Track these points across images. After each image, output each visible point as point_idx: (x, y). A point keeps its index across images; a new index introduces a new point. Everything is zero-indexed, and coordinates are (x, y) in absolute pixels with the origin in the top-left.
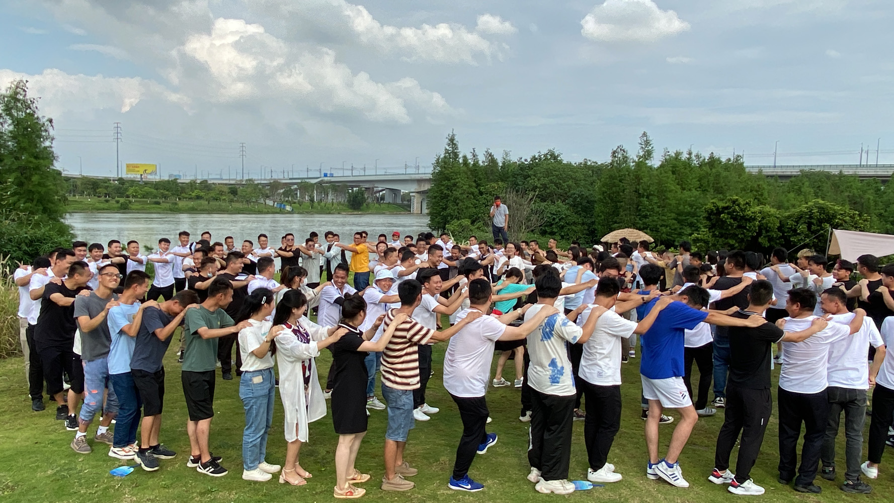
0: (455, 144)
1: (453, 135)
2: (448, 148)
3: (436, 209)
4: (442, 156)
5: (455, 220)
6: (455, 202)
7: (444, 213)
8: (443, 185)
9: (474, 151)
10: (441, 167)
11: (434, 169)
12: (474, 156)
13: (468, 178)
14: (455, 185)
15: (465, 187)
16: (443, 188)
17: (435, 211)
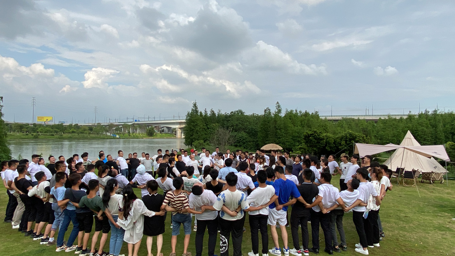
0: (196, 107)
1: (196, 103)
2: (193, 108)
3: (188, 136)
4: (190, 112)
5: (197, 141)
6: (197, 132)
7: (192, 137)
8: (191, 125)
9: (206, 109)
10: (190, 117)
11: (187, 118)
12: (205, 112)
13: (202, 122)
14: (196, 125)
15: (201, 126)
16: (191, 126)
17: (187, 137)
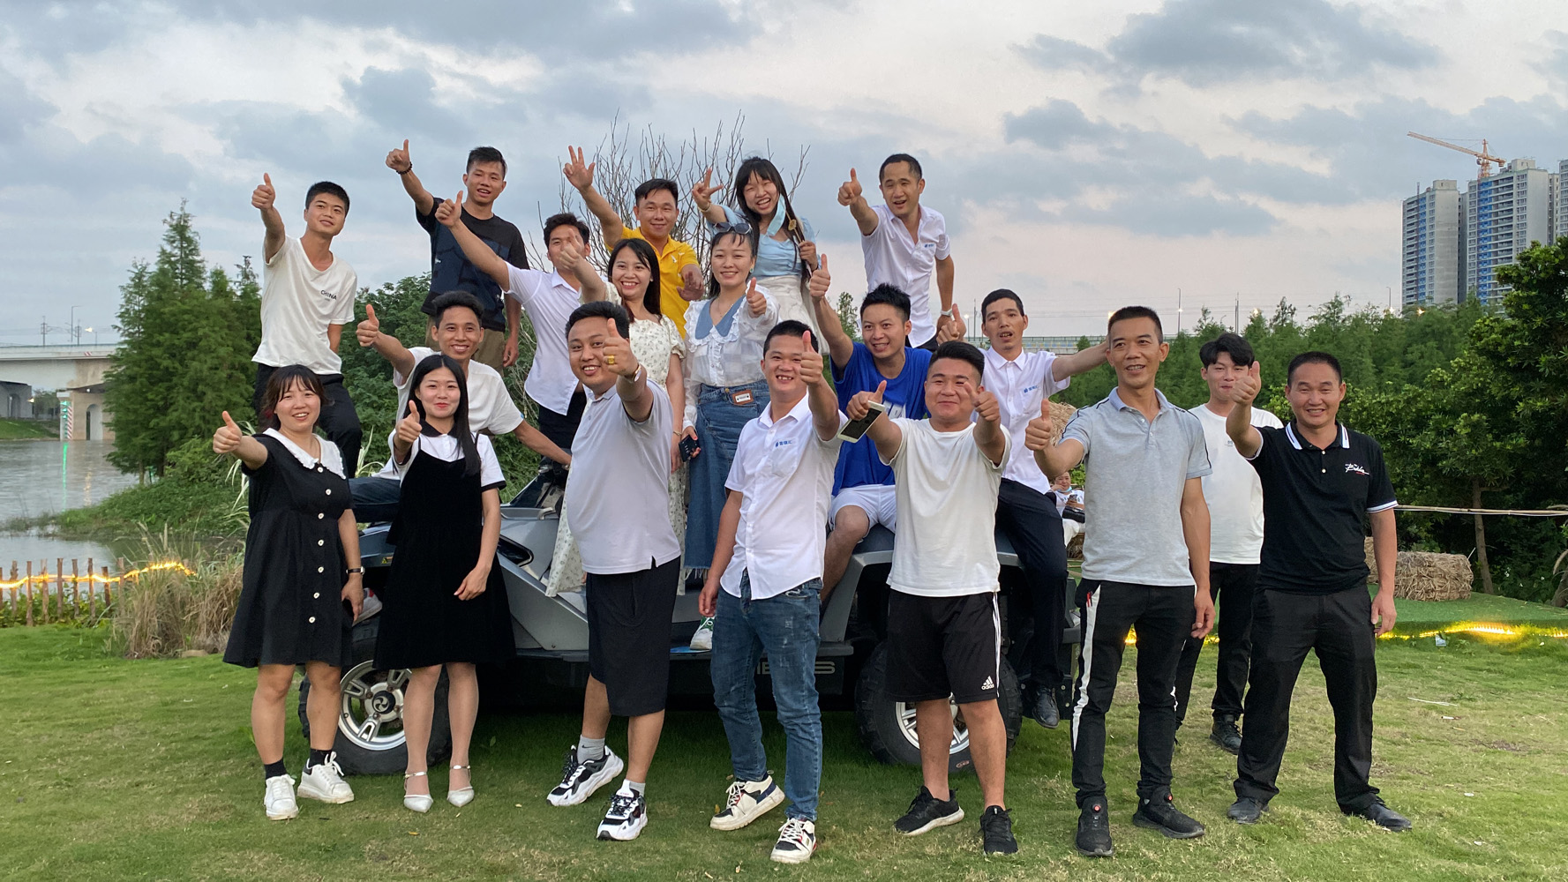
0: (190, 241)
1: (185, 217)
2: (168, 248)
3: (135, 411)
4: (153, 268)
5: (196, 440)
6: (194, 391)
7: (163, 422)
8: (159, 344)
9: (247, 263)
10: (150, 296)
11: (128, 301)
12: (246, 276)
13: (229, 327)
14: (192, 345)
16: (156, 352)
17: (132, 417)
